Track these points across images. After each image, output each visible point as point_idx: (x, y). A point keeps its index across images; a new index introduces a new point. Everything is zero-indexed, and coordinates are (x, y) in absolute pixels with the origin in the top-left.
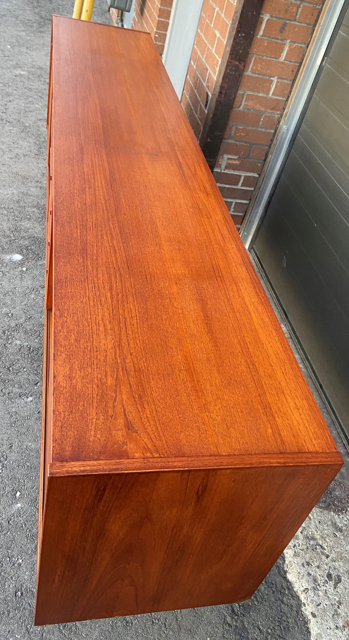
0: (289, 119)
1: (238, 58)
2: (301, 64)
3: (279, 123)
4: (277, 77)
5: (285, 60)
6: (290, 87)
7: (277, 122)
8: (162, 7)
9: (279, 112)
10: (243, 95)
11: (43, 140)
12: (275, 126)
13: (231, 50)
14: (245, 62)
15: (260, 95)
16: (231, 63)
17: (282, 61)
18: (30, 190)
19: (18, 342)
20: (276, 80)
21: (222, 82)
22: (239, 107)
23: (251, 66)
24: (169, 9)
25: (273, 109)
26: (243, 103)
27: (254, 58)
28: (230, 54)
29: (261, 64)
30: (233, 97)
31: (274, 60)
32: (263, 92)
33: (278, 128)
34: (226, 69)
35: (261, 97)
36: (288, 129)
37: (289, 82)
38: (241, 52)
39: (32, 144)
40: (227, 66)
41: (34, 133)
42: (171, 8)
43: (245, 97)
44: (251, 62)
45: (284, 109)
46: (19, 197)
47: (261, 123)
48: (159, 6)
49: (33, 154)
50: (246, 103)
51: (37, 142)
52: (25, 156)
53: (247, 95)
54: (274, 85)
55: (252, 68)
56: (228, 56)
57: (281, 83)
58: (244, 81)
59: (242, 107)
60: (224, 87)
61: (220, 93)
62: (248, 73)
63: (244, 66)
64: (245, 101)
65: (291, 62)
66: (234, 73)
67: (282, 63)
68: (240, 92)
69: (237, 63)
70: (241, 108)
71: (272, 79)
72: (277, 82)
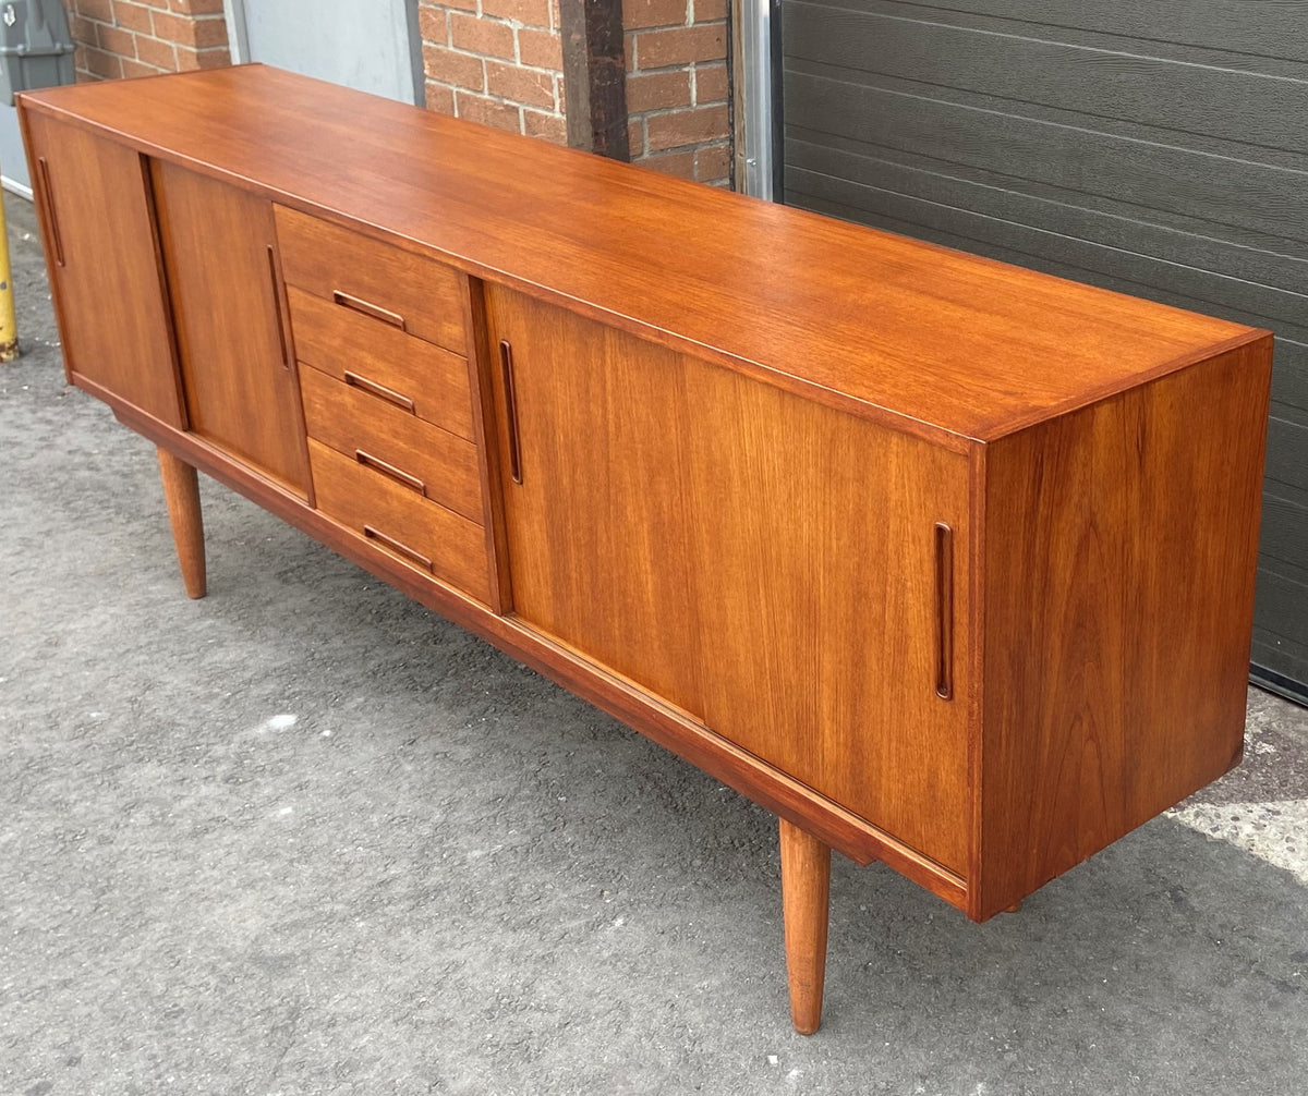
0: (751, 141)
1: (606, 48)
2: (729, 19)
3: (732, 158)
4: (693, 63)
5: (695, 22)
6: (725, 76)
7: (728, 159)
8: (203, 50)
9: (723, 136)
10: (642, 123)
11: (53, 485)
12: (726, 167)
13: (589, 37)
14: (622, 51)
15: (675, 112)
16: (596, 63)
17: (690, 26)
18: (150, 592)
20: (693, 70)
21: (592, 109)
22: (642, 154)
23: (635, 57)
24: (224, 49)
25: (709, 133)
26: (647, 141)
27: (635, 40)
28: (589, 46)
29: (655, 46)
30: (624, 134)
31: (675, 31)
32: (678, 106)
33: (734, 169)
34: (591, 79)
35: (677, 115)
36: (758, 161)
37: (719, 66)
38: (609, 33)
39: (37, 505)
40: (591, 71)
41: (12, 481)
42: (227, 44)
43: (646, 127)
44: (633, 49)
45: (732, 125)
46: (138, 616)
47: (696, 173)
48: (194, 50)
49: (64, 523)
50: (653, 139)
51: (45, 495)
52: (48, 533)
53: (649, 121)
54: (694, 81)
55: (639, 60)
56: (585, 52)
57: (705, 71)
58: (633, 92)
59: (646, 151)
60: (600, 120)
61: (596, 134)
62: (635, 74)
63: (623, 61)
64: (649, 136)
65: (709, 22)
66: (609, 83)
67: (693, 30)
68: (632, 120)
69: (608, 59)
70: (646, 155)
71: (686, 69)
72: (698, 73)
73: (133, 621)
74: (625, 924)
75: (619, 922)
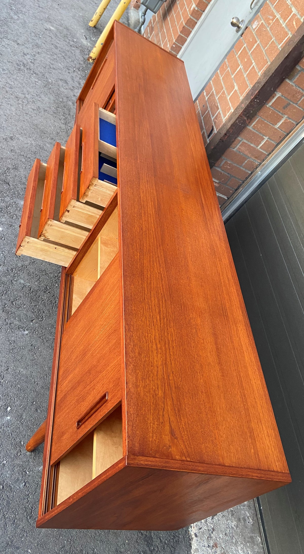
0: (264, 168)
1: (248, 115)
2: (288, 134)
3: (257, 168)
4: (268, 137)
5: (278, 128)
6: (273, 147)
7: (255, 167)
8: (186, 26)
9: (259, 161)
10: (241, 141)
11: (61, 100)
12: (253, 169)
13: (245, 109)
14: (251, 119)
15: (252, 145)
16: (241, 117)
17: (276, 127)
18: (46, 145)
19: (22, 281)
20: (266, 139)
21: (230, 127)
22: (234, 148)
23: (254, 124)
24: (191, 30)
25: (256, 157)
26: (238, 147)
27: (258, 119)
28: (243, 111)
29: (262, 125)
30: (233, 140)
31: (271, 125)
32: (255, 144)
33: (254, 171)
34: (236, 120)
35: (252, 147)
36: (261, 175)
37: (275, 144)
38: (252, 112)
39: (52, 101)
40: (238, 118)
41: (55, 91)
42: (193, 29)
43: (241, 142)
44: (255, 121)
45: (264, 160)
46: (36, 149)
47: (244, 164)
48: (184, 24)
49: (51, 111)
50: (240, 147)
51: (56, 101)
52: (45, 111)
53: (243, 142)
54: (264, 142)
55: (254, 125)
56: (241, 111)
57: (269, 142)
58: (245, 133)
59: (236, 149)
60: (230, 131)
61: (226, 134)
62: (250, 128)
63: (249, 122)
64: (240, 146)
65: (282, 131)
66: (240, 124)
67: (276, 129)
68: (239, 138)
69: (245, 118)
70: (235, 150)
71: (264, 137)
72: (267, 141)
73: (34, 149)
74: (27, 334)
75: (26, 332)
